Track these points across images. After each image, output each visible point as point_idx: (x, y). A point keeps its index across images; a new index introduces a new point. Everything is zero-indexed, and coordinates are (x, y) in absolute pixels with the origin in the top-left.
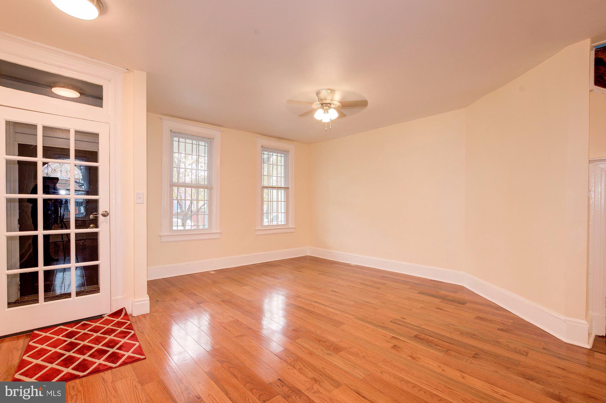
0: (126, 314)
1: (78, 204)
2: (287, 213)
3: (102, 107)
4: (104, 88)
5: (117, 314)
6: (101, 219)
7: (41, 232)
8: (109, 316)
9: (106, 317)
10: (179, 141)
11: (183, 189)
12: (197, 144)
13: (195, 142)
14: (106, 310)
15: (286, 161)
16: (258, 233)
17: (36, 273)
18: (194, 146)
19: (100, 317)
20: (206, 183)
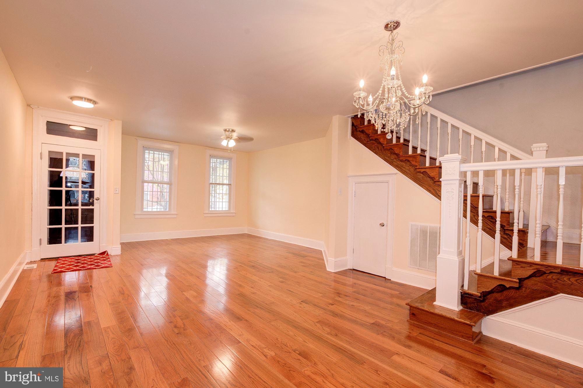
0: (107, 254)
1: (83, 192)
2: (230, 202)
3: (97, 141)
4: (98, 130)
5: (103, 253)
6: (95, 201)
7: (64, 207)
8: (98, 254)
9: (96, 255)
10: (149, 153)
11: (151, 184)
12: (162, 155)
13: (160, 153)
14: (97, 251)
15: (230, 165)
16: (205, 215)
17: (61, 229)
18: (160, 156)
19: (93, 255)
20: (168, 181)
